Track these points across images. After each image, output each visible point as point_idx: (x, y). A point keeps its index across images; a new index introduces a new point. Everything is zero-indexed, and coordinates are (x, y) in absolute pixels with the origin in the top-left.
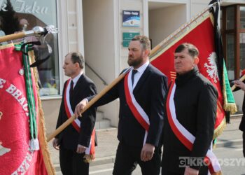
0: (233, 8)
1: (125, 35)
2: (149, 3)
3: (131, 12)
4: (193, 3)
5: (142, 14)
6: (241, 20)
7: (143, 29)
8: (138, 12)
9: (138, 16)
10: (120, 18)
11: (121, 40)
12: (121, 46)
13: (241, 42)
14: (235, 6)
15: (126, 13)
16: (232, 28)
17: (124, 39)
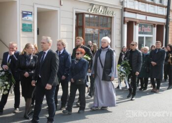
0: (82, 15)
1: (23, 25)
2: (38, 8)
3: (27, 12)
4: (62, 10)
5: (34, 14)
6: (86, 21)
7: (34, 22)
8: (31, 12)
9: (31, 15)
10: (21, 15)
11: (21, 28)
12: (21, 31)
13: (86, 33)
14: (83, 14)
15: (24, 13)
16: (81, 25)
17: (23, 27)
